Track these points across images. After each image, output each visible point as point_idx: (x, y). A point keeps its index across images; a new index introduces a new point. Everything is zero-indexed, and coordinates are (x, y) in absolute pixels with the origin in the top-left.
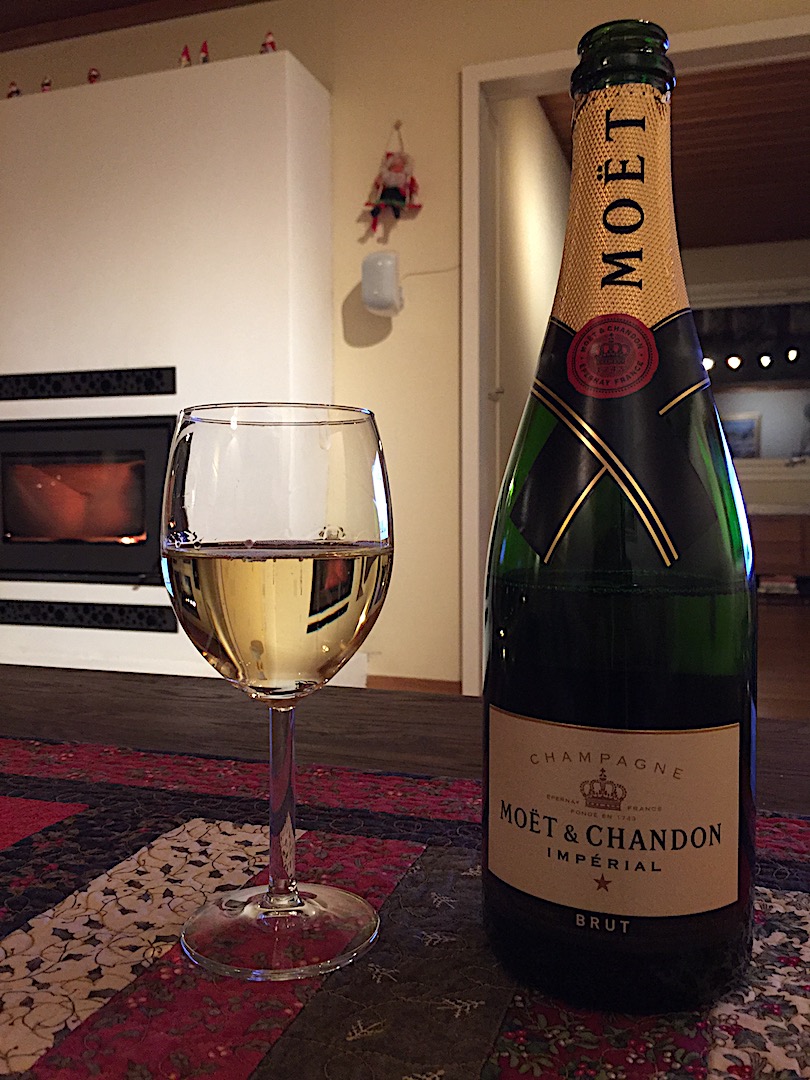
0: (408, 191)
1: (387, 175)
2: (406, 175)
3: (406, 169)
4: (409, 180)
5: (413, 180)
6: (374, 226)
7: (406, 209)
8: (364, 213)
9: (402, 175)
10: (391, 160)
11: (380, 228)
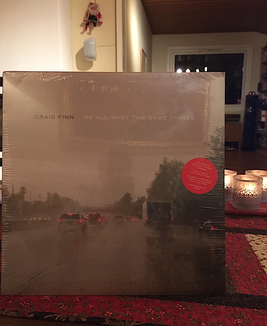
0: (98, 17)
1: (90, 11)
2: (97, 11)
3: (97, 9)
4: (98, 13)
5: (99, 13)
6: (86, 29)
7: (97, 23)
8: (83, 23)
9: (96, 11)
10: (92, 6)
11: (88, 29)
